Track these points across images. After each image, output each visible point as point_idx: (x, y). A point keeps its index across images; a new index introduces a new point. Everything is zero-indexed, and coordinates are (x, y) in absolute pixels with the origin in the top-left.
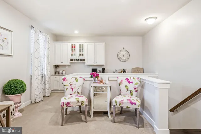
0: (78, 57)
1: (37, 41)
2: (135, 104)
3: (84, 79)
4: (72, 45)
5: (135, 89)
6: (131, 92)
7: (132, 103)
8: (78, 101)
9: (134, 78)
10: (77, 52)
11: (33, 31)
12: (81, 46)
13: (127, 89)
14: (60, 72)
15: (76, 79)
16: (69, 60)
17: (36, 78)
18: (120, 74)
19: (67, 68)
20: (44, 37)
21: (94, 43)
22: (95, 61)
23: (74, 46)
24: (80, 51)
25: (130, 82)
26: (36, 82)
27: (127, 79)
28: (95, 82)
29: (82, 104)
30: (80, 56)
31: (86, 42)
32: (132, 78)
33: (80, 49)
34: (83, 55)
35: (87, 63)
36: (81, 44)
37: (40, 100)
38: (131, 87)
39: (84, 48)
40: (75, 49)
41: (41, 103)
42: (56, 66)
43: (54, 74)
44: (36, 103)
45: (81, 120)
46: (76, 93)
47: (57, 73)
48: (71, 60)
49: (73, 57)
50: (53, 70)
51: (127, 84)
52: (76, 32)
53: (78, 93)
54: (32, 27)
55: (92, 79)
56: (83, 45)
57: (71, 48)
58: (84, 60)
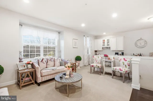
0: (106, 46)
1: (86, 41)
2: (122, 70)
3: (102, 57)
4: (103, 40)
5: (128, 64)
6: (125, 66)
7: (121, 70)
8: (97, 66)
9: (128, 58)
10: (106, 44)
11: (84, 38)
12: (108, 40)
13: (124, 64)
14: (98, 54)
15: (98, 57)
16: (102, 48)
17: (85, 56)
18: (136, 56)
19: (101, 52)
20: (89, 39)
21: (116, 38)
22: (116, 48)
23: (104, 41)
24: (107, 43)
25: (125, 60)
26: (86, 58)
27: (124, 59)
28: (106, 59)
29: (98, 67)
30: (107, 45)
31: (110, 38)
32: (127, 58)
33: (107, 42)
34: (109, 45)
35: (112, 49)
36: (108, 39)
37: (87, 65)
38: (126, 63)
39: (110, 41)
40: (104, 42)
41: (87, 66)
42: (96, 51)
43: (94, 55)
44: (85, 66)
45: (99, 74)
46: (98, 63)
47: (96, 54)
48: (103, 48)
49: (104, 47)
50: (94, 53)
51: (124, 61)
52: (104, 33)
53: (99, 63)
54: (84, 36)
55: (105, 57)
56: (109, 39)
57: (103, 42)
58: (110, 48)
